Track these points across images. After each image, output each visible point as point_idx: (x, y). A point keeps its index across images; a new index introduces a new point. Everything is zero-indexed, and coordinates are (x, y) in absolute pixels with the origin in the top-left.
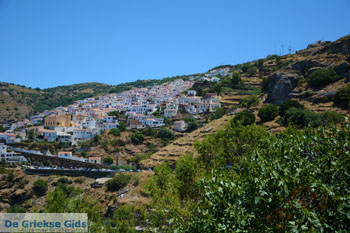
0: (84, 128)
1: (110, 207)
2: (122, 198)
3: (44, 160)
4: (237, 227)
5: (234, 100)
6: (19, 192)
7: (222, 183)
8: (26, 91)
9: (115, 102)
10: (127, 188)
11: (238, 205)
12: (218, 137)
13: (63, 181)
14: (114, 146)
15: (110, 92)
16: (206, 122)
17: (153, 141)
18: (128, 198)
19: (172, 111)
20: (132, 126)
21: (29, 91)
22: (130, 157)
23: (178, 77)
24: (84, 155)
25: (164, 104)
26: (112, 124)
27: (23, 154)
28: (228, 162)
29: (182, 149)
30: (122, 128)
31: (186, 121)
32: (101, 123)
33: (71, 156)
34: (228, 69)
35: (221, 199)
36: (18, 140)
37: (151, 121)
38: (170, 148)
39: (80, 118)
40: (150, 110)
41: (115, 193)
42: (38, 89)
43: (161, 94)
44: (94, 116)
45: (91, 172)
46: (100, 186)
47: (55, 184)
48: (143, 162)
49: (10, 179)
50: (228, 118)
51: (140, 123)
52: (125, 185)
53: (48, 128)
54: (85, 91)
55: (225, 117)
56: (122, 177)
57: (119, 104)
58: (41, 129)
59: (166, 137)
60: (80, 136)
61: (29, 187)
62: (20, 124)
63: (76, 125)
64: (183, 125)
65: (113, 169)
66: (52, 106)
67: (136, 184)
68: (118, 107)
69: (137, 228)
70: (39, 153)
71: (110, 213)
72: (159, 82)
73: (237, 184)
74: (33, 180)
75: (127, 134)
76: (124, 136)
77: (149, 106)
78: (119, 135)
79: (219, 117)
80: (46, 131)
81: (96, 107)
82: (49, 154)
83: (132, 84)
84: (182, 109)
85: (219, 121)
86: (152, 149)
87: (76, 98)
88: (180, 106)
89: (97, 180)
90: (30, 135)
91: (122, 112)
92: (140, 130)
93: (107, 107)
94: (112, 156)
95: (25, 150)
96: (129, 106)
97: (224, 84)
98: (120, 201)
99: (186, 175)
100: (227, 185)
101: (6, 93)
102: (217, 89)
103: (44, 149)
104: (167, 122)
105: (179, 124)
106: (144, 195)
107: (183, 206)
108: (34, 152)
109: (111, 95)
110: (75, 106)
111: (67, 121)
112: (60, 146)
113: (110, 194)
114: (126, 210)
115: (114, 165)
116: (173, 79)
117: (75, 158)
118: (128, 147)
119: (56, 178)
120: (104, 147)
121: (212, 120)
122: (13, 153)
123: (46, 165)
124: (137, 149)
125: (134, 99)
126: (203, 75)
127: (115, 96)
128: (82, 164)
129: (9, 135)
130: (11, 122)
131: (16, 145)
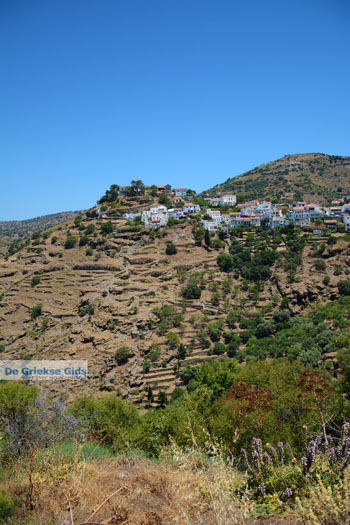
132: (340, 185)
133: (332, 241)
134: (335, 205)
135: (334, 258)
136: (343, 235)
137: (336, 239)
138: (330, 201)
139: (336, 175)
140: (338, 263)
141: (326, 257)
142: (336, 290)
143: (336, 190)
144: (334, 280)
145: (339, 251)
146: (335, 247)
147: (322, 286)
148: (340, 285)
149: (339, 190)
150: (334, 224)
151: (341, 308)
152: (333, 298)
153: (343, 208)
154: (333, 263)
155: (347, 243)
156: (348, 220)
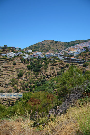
0: (77, 51)
2: (87, 69)
3: (68, 59)
6: (63, 66)
9: (85, 45)
10: (88, 66)
13: (72, 64)
14: (85, 56)
15: (84, 42)
20: (89, 51)
21: (64, 43)
22: (89, 59)
24: (77, 58)
26: (84, 50)
27: (63, 58)
30: (87, 51)
32: (81, 50)
33: (74, 58)
36: (62, 55)
39: (76, 49)
41: (85, 68)
42: (66, 42)
44: (80, 48)
46: (81, 66)
47: (70, 65)
49: (61, 63)
52: (87, 66)
53: (69, 52)
54: (77, 42)
56: (87, 63)
57: (86, 45)
58: (67, 52)
60: (76, 53)
61: (65, 65)
62: (63, 51)
63: (75, 51)
65: (84, 61)
66: (70, 46)
68: (86, 46)
70: (67, 57)
71: (84, 72)
74: (66, 63)
75: (88, 53)
76: (87, 53)
78: (86, 53)
80: (68, 52)
81: (80, 46)
82: (69, 58)
87: (75, 44)
89: (81, 64)
90: (65, 53)
91: (87, 47)
93: (83, 46)
94: (84, 58)
95: (64, 57)
96: (89, 45)
98: (86, 69)
101: (59, 44)
103: (68, 56)
108: (66, 57)
109: (84, 43)
110: (75, 46)
111: (73, 50)
112: (71, 56)
113: (84, 68)
114: (88, 72)
115: (85, 60)
117: (75, 59)
118: (88, 56)
119: (71, 64)
120: (82, 56)
123: (68, 60)
127: (85, 43)
128: (77, 60)
129: (60, 53)
130: (61, 50)
131: (62, 56)
133: (55, 62)
134: (56, 53)
135: (56, 66)
136: (58, 60)
137: (56, 61)
139: (57, 46)
140: (57, 67)
141: (54, 66)
142: (56, 74)
144: (56, 71)
145: (57, 64)
146: (56, 63)
147: (53, 73)
148: (57, 73)
149: (57, 49)
150: (56, 58)
151: (58, 78)
152: (56, 76)
153: (58, 54)
154: (56, 67)
155: (59, 63)
156: (59, 57)
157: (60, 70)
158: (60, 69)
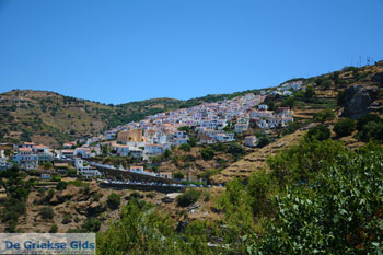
0: (155, 143)
1: (181, 222)
2: (193, 214)
3: (117, 174)
4: (314, 247)
5: (307, 114)
6: (94, 204)
7: (297, 200)
8: (100, 107)
9: (185, 118)
10: (197, 204)
11: (315, 223)
12: (292, 153)
13: (135, 195)
14: (184, 161)
15: (180, 108)
16: (278, 137)
17: (223, 157)
18: (199, 213)
19: (243, 126)
20: (202, 141)
21: (103, 107)
22: (200, 173)
23: (249, 92)
24: (155, 170)
25: (235, 119)
26: (183, 140)
27: (98, 168)
28: (302, 179)
29: (253, 165)
30: (192, 144)
31: (257, 136)
32: (172, 138)
33: (142, 171)
34: (301, 83)
35: (297, 216)
36: (93, 155)
37: (221, 136)
38: (241, 163)
39: (152, 133)
40: (220, 125)
41: (186, 209)
42: (111, 105)
43: (231, 108)
44: (164, 131)
45: (162, 187)
46: (171, 201)
47: (127, 198)
48: (213, 177)
49: (86, 192)
50: (301, 133)
51: (210, 138)
52: (195, 200)
54: (156, 107)
55: (298, 132)
56: (193, 192)
57: (189, 119)
58: (114, 144)
59: (237, 153)
60: (151, 151)
61: (103, 200)
62: (95, 139)
63: (147, 141)
64: (254, 140)
65: (183, 183)
66: (125, 121)
67: (207, 200)
68: (189, 122)
69: (209, 244)
70: (112, 167)
71: (180, 228)
72: (230, 97)
73: (313, 201)
74: (107, 193)
75: (197, 149)
76: (195, 152)
77: (219, 121)
78: (189, 150)
79: (291, 131)
80: (118, 145)
81: (167, 122)
82: (121, 169)
83: (202, 99)
84: (253, 124)
85: (292, 136)
86: (222, 165)
87: (147, 114)
88: (251, 121)
89: (168, 195)
90: (104, 149)
91: (193, 127)
92: (210, 145)
93: (178, 122)
94: (182, 171)
95: (100, 165)
96: (200, 121)
97: (297, 98)
98: (191, 216)
99: (258, 191)
100: (302, 202)
101: (82, 109)
102: (289, 104)
103: (117, 163)
104: (238, 137)
105: (251, 139)
106: (215, 210)
107: (256, 222)
108: (108, 166)
109: (181, 110)
110: (146, 122)
111: (139, 137)
112: (132, 161)
113: (181, 209)
114: (198, 226)
115: (185, 179)
116: (243, 94)
117: (147, 173)
118: (198, 162)
119: (128, 193)
120: (175, 162)
121: (284, 135)
122: (88, 167)
123: (118, 179)
124: (207, 165)
125: (204, 114)
126: (275, 89)
127: (185, 111)
128: (153, 179)
129: (85, 150)
130: (87, 137)
131: (91, 159)
132: (73, 127)
133: (62, 186)
134: (67, 148)
135: (63, 205)
136: (73, 180)
137: (66, 184)
138: (61, 144)
139: (69, 116)
140: (67, 210)
141: (54, 204)
143: (68, 132)
145: (69, 197)
146: (65, 193)
149: (72, 133)
150: (65, 168)
153: (75, 152)
154: (61, 210)
155: (78, 189)
156: (80, 164)
157: (81, 223)
158: (80, 216)
